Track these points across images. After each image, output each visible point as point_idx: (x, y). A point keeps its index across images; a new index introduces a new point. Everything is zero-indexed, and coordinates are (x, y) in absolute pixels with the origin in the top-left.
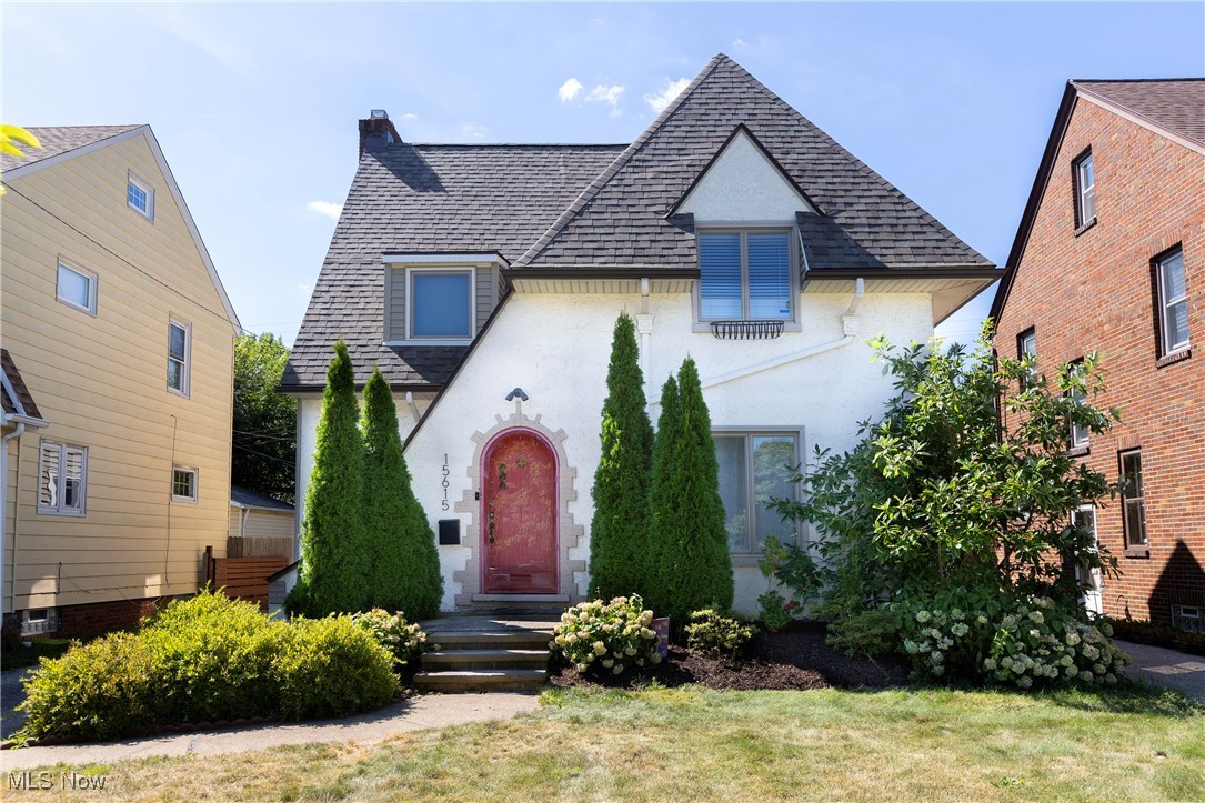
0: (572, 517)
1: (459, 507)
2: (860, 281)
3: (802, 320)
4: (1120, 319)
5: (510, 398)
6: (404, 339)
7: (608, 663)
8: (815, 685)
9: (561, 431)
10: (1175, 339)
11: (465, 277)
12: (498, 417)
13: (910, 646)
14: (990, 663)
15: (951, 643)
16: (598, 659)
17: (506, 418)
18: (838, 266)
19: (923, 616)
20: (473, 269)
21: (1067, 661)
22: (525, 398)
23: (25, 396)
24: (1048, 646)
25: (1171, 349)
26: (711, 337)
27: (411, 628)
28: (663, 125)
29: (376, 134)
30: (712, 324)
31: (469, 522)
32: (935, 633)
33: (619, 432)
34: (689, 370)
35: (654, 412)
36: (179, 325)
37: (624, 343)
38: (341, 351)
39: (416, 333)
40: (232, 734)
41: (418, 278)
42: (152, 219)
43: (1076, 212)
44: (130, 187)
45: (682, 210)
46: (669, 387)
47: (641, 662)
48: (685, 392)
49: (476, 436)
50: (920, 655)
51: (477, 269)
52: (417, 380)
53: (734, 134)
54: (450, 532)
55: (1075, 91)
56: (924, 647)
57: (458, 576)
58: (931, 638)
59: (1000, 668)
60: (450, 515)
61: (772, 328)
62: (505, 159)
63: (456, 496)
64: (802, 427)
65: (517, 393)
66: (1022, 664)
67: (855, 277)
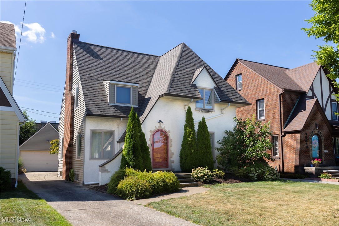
0: (171, 150)
2: (229, 103)
3: (215, 110)
5: (159, 123)
6: (114, 103)
9: (169, 131)
10: (261, 116)
11: (130, 89)
12: (155, 127)
13: (250, 175)
14: (265, 177)
15: (257, 174)
16: (206, 179)
17: (157, 127)
18: (225, 100)
20: (132, 87)
21: (275, 176)
22: (162, 123)
24: (272, 174)
25: (259, 118)
26: (199, 112)
28: (180, 60)
30: (200, 109)
32: (254, 172)
33: (192, 133)
39: (117, 102)
43: (236, 86)
45: (193, 83)
46: (200, 123)
49: (151, 131)
50: (252, 176)
51: (133, 87)
52: (123, 115)
55: (238, 61)
56: (253, 175)
58: (254, 173)
59: (267, 177)
61: (210, 111)
62: (115, 52)
64: (214, 132)
65: (160, 121)
66: (270, 177)
67: (228, 103)
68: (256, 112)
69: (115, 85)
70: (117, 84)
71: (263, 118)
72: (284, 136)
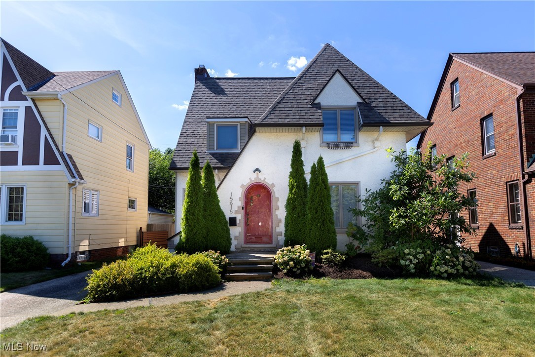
0: (277, 216)
1: (236, 212)
2: (381, 127)
3: (360, 142)
4: (469, 141)
5: (254, 172)
6: (214, 150)
7: (295, 270)
8: (369, 277)
9: (273, 184)
10: (489, 149)
11: (236, 127)
12: (250, 179)
13: (402, 262)
14: (432, 268)
15: (417, 261)
16: (291, 268)
17: (253, 179)
18: (373, 122)
19: (407, 251)
20: (239, 124)
21: (460, 267)
22: (260, 172)
23: (78, 172)
24: (453, 262)
25: (488, 152)
26: (327, 148)
27: (223, 257)
28: (308, 70)
29: (201, 74)
30: (327, 144)
31: (240, 218)
32: (411, 257)
33: (296, 184)
34: (321, 161)
35: (308, 177)
36: (130, 145)
37: (297, 151)
38: (195, 155)
39: (218, 148)
40: (163, 297)
41: (219, 127)
42: (121, 106)
43: (452, 102)
44: (113, 94)
45: (316, 102)
46: (313, 167)
47: (306, 269)
48: (319, 169)
49: (242, 186)
50: (406, 265)
51: (240, 124)
52: (219, 165)
53: (335, 73)
54: (233, 221)
55: (452, 57)
56: (407, 263)
57: (236, 238)
58: (410, 259)
59: (436, 270)
60: (233, 215)
61: (348, 145)
62: (248, 83)
63: (235, 208)
64: (360, 182)
65: (257, 170)
66: (443, 268)
67: (379, 126)
68: (480, 141)
69: (215, 125)
70: (217, 122)
71: (492, 151)
72: (528, 182)
